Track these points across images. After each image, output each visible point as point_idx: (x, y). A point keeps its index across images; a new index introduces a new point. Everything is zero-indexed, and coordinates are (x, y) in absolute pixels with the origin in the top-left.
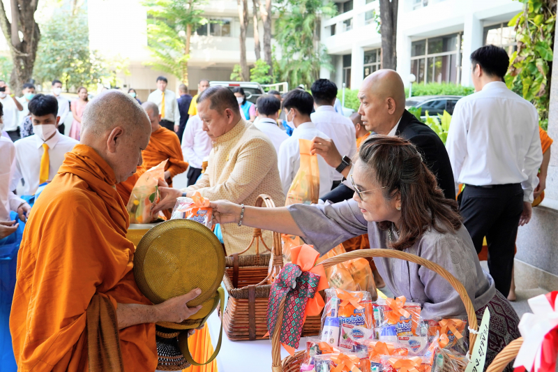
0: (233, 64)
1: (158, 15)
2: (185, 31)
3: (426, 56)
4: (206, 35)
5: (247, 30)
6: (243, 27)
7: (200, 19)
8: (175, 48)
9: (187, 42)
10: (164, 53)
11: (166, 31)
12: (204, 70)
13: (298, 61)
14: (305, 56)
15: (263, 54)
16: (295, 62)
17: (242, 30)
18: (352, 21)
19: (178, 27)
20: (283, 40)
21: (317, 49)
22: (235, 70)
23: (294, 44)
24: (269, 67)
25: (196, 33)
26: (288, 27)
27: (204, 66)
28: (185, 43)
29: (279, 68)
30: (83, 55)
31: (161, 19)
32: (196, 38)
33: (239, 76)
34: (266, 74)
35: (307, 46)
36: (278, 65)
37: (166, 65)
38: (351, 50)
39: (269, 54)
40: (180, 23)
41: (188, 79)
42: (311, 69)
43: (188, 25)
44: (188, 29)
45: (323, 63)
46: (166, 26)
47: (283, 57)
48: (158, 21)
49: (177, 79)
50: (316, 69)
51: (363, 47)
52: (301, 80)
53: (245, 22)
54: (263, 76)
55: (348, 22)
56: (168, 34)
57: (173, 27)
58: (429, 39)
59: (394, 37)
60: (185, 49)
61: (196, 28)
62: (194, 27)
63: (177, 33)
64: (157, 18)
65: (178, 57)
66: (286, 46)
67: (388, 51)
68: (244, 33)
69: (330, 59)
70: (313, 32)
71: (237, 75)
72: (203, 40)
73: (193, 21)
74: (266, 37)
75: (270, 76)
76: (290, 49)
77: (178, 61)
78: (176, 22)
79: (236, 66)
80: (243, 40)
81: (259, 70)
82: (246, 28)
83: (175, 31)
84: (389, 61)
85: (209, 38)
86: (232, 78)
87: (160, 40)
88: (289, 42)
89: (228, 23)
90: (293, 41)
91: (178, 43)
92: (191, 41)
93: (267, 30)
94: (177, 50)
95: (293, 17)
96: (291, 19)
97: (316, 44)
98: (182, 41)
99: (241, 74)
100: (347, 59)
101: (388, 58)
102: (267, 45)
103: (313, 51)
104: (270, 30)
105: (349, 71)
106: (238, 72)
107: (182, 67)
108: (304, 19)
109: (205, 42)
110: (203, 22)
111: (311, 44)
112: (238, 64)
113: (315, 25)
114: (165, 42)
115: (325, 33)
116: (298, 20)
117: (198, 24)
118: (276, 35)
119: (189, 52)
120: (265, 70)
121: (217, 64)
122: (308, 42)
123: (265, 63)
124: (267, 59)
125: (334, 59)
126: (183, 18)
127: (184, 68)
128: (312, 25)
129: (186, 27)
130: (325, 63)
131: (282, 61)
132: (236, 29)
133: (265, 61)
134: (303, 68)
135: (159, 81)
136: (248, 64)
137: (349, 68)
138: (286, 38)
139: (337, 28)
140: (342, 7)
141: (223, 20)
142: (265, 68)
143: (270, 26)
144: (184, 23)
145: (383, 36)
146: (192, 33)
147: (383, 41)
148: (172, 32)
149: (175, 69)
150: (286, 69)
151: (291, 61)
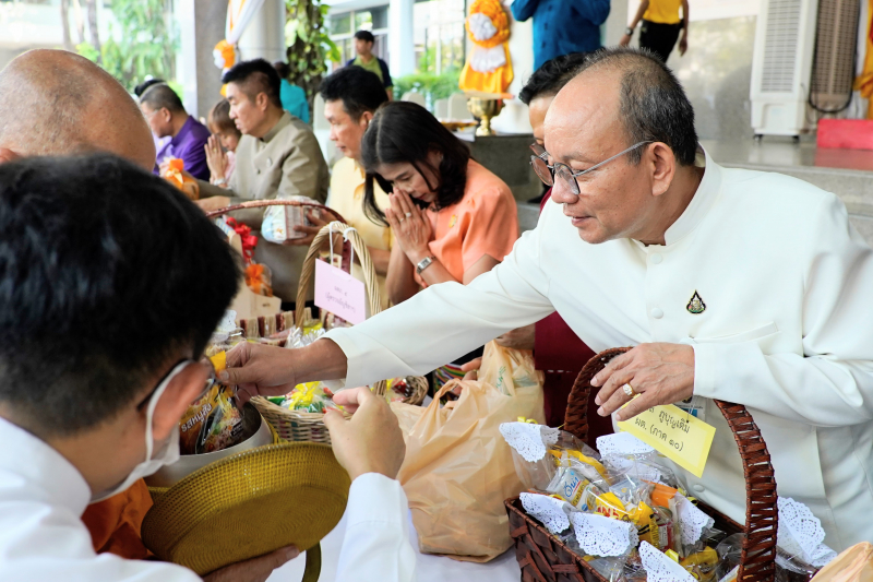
14: (154, 37)
16: (141, 45)
24: (97, 53)
52: (150, 70)
102: (93, 25)
123: (93, 48)
138: (126, 11)
150: (128, 55)
151: (135, 43)
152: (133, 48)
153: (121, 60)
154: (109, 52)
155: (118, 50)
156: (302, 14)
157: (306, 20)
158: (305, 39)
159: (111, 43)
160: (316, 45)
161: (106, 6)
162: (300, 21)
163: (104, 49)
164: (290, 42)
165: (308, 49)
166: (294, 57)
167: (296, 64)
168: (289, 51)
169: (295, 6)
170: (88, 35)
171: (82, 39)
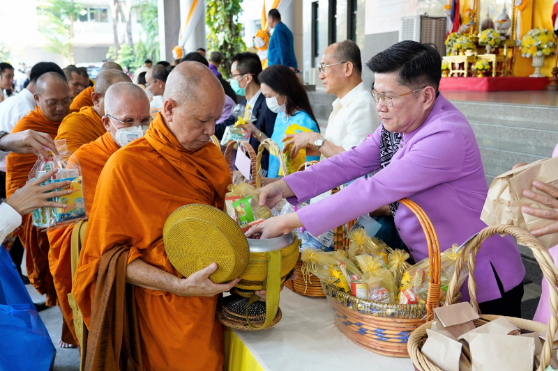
0: (109, 45)
1: (46, 8)
2: (69, 18)
4: (88, 21)
7: (80, 10)
8: (62, 33)
9: (71, 28)
10: (52, 37)
11: (53, 20)
19: (63, 16)
22: (110, 51)
24: (131, 49)
25: (78, 20)
28: (69, 30)
31: (48, 10)
32: (79, 24)
37: (55, 46)
40: (64, 13)
41: (74, 57)
43: (70, 14)
44: (71, 17)
46: (52, 15)
47: (148, 40)
48: (46, 12)
49: (65, 58)
56: (54, 22)
57: (58, 16)
60: (69, 34)
61: (78, 17)
62: (76, 16)
63: (62, 21)
64: (45, 10)
65: (65, 40)
66: (149, 32)
71: (112, 54)
72: (85, 25)
73: (74, 12)
75: (133, 56)
77: (64, 43)
78: (61, 12)
79: (111, 48)
80: (115, 27)
85: (90, 23)
86: (108, 57)
87: (49, 27)
89: (105, 11)
91: (64, 30)
92: (75, 27)
94: (63, 35)
98: (67, 27)
99: (115, 54)
102: (129, 33)
106: (112, 52)
107: (68, 48)
109: (87, 28)
110: (83, 13)
112: (112, 45)
114: (53, 29)
117: (79, 14)
119: (73, 36)
120: (129, 52)
121: (99, 44)
123: (129, 46)
124: (130, 43)
126: (65, 9)
127: (70, 49)
129: (69, 16)
131: (147, 43)
142: (129, 50)
144: (67, 13)
146: (75, 20)
148: (59, 21)
149: (63, 50)
150: (150, 49)
151: (154, 42)
152: (152, 45)
153: (146, 53)
154: (139, 48)
155: (144, 47)
156: (227, 29)
157: (229, 32)
158: (228, 42)
159: (141, 42)
160: (234, 44)
161: (138, 21)
162: (225, 32)
163: (136, 47)
164: (221, 43)
165: (229, 47)
166: (223, 51)
167: (225, 54)
168: (221, 48)
169: (223, 25)
170: (127, 39)
171: (124, 42)
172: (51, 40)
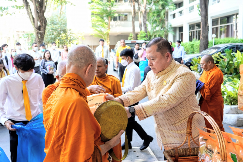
0: (129, 33)
1: (96, 13)
2: (108, 19)
3: (219, 26)
4: (117, 21)
5: (135, 18)
6: (134, 17)
7: (114, 14)
8: (104, 27)
9: (109, 24)
10: (99, 29)
11: (100, 20)
12: (116, 36)
13: (158, 31)
15: (143, 28)
17: (133, 18)
18: (183, 12)
19: (105, 18)
20: (151, 21)
21: (167, 25)
22: (130, 36)
23: (156, 23)
25: (112, 20)
26: (153, 15)
27: (116, 35)
28: (108, 25)
29: (150, 34)
30: (65, 31)
31: (97, 15)
32: (112, 22)
33: (132, 38)
34: (145, 37)
35: (162, 24)
36: (149, 33)
37: (100, 34)
38: (183, 25)
39: (146, 28)
40: (106, 16)
41: (109, 40)
42: (164, 34)
43: (109, 17)
45: (169, 31)
46: (99, 18)
47: (152, 29)
48: (96, 16)
50: (167, 34)
51: (189, 23)
53: (134, 14)
54: (143, 38)
55: (181, 12)
56: (100, 21)
57: (103, 18)
58: (220, 18)
59: (207, 17)
60: (108, 27)
61: (112, 18)
62: (111, 18)
63: (104, 20)
64: (96, 15)
65: (105, 31)
66: (153, 24)
67: (204, 23)
68: (134, 19)
69: (173, 29)
70: (165, 17)
71: (131, 38)
72: (116, 23)
73: (111, 15)
74: (144, 20)
75: (146, 38)
76: (154, 25)
77: (105, 33)
78: (104, 16)
79: (131, 34)
81: (142, 35)
82: (135, 17)
83: (103, 20)
84: (205, 28)
85: (118, 22)
86: (129, 39)
87: (97, 24)
88: (154, 22)
89: (126, 15)
90: (156, 22)
91: (105, 25)
92: (110, 24)
93: (144, 17)
94: (104, 28)
95: (155, 11)
96: (155, 12)
97: (166, 22)
98: (107, 24)
99: (133, 37)
100: (181, 29)
101: (205, 27)
103: (165, 26)
104: (146, 17)
105: (182, 34)
106: (131, 37)
107: (107, 35)
108: (161, 12)
109: (117, 24)
110: (116, 15)
111: (164, 23)
112: (132, 33)
113: (166, 14)
114: (99, 25)
115: (170, 18)
116: (158, 12)
117: (113, 16)
118: (148, 20)
119: (110, 28)
120: (144, 35)
121: (122, 33)
122: (162, 22)
124: (145, 30)
125: (175, 29)
126: (107, 14)
127: (108, 36)
128: (164, 14)
129: (108, 18)
130: (171, 31)
131: (151, 31)
132: (130, 18)
133: (144, 31)
134: (161, 34)
135: (101, 41)
136: (136, 33)
137: (182, 33)
139: (176, 15)
140: (178, 5)
141: (124, 14)
142: (144, 34)
143: (146, 15)
144: (107, 16)
145: (202, 17)
146: (111, 20)
147: (202, 19)
148: (102, 20)
149: (104, 36)
172: (98, 31)
